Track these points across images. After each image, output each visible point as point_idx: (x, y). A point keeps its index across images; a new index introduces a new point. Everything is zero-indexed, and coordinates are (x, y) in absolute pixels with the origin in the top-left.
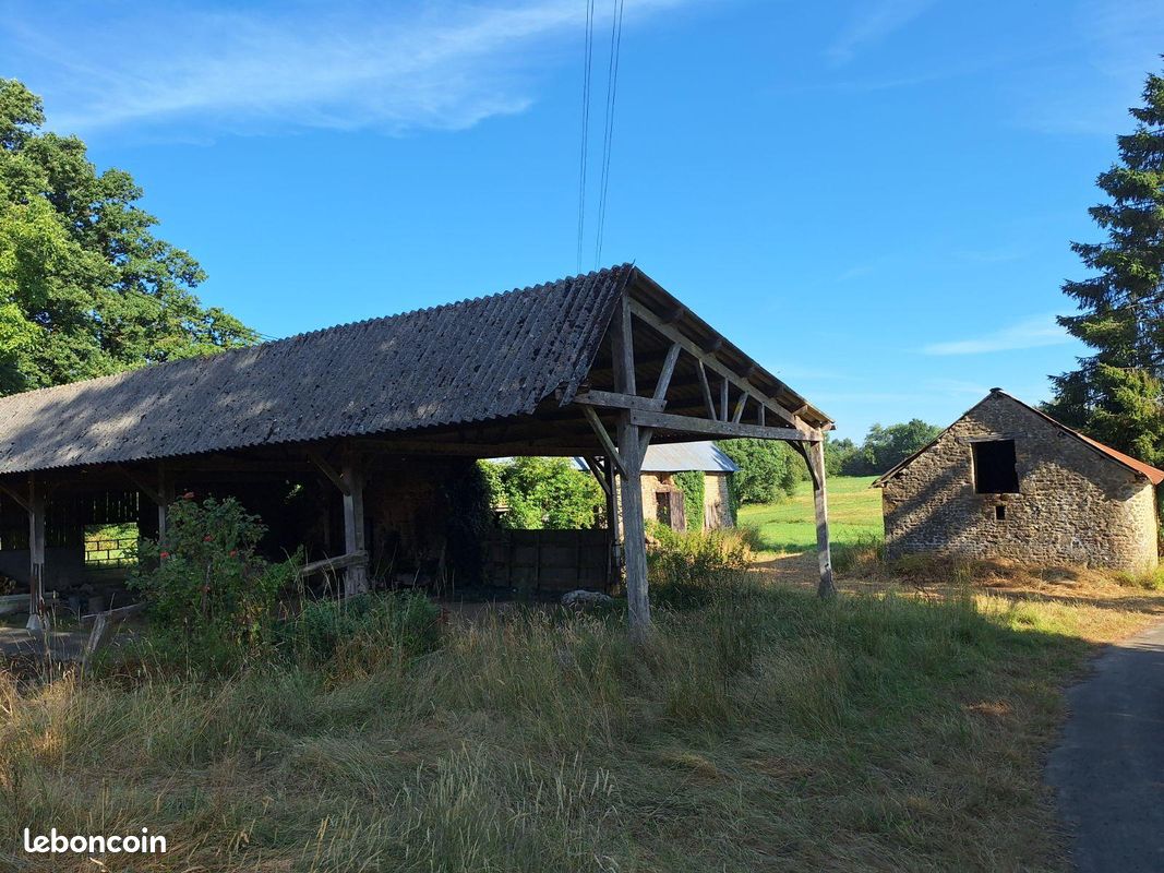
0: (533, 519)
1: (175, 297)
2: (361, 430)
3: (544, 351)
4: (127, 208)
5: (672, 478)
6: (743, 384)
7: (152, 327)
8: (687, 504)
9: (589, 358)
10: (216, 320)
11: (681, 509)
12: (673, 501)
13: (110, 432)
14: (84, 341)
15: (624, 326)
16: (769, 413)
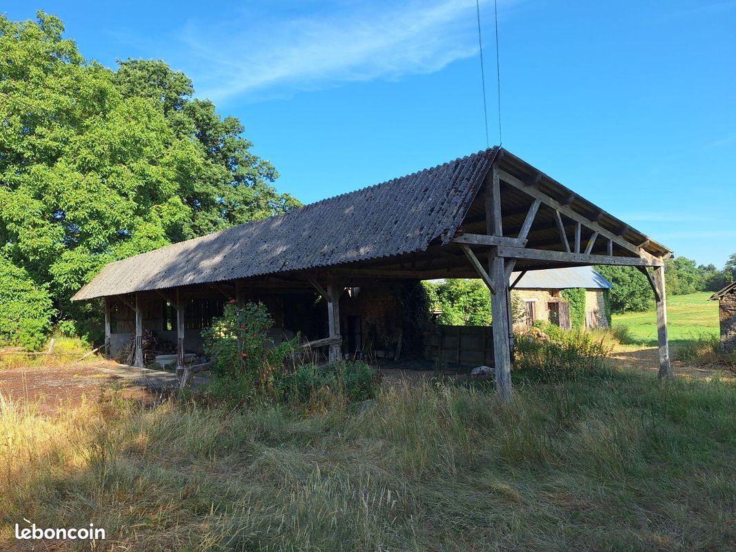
0: (458, 319)
1: (262, 188)
2: (329, 263)
3: (437, 209)
4: (237, 139)
5: (560, 293)
6: (594, 227)
7: (251, 205)
8: (572, 310)
9: (464, 212)
10: (287, 200)
11: (567, 313)
12: (561, 309)
13: (209, 265)
14: (215, 215)
15: (494, 189)
16: (615, 245)
